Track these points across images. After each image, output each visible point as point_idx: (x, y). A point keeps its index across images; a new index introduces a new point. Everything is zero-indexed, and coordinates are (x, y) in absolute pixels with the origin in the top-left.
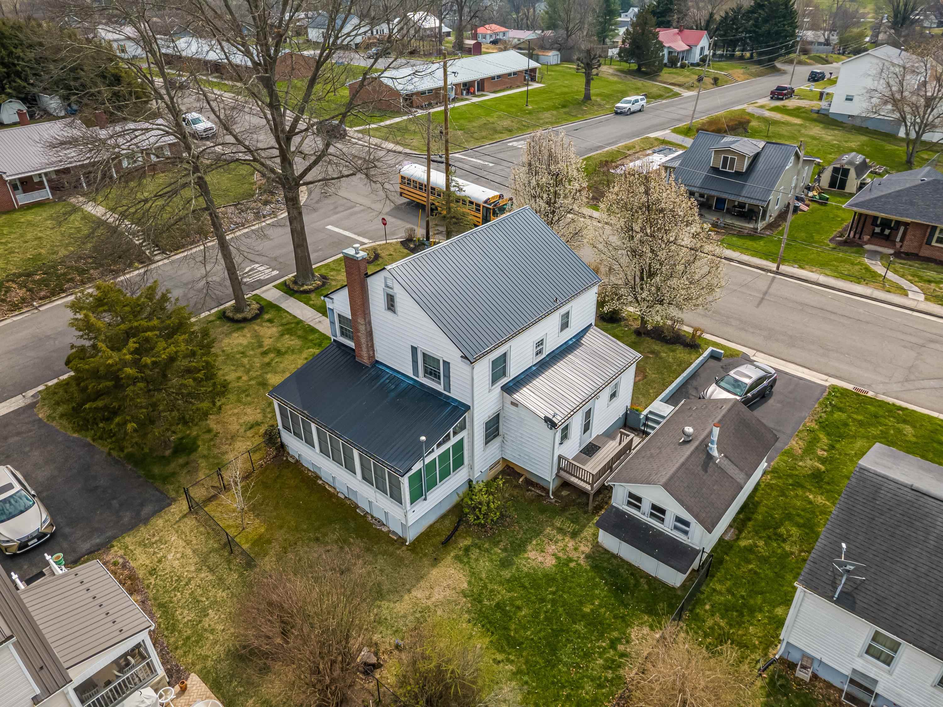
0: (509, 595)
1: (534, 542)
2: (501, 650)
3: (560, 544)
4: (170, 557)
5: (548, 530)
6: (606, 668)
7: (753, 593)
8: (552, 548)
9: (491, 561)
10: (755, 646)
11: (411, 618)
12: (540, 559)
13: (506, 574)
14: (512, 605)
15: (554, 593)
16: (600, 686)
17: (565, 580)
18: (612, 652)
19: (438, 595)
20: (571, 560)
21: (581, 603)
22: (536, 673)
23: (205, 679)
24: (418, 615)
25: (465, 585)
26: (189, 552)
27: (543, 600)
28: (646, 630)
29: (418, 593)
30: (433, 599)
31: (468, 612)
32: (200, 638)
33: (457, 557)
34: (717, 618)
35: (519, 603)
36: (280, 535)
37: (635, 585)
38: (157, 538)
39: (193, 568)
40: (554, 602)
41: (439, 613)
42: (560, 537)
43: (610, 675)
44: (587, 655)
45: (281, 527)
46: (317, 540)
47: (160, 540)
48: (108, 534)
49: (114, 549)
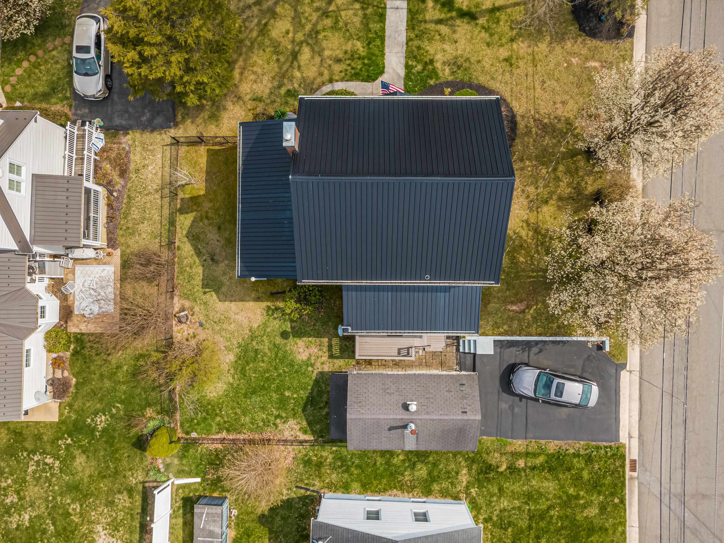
0: (267, 351)
1: (310, 339)
2: (236, 369)
3: (320, 353)
4: (150, 168)
5: (325, 340)
6: (263, 420)
7: (358, 467)
8: (314, 350)
9: (280, 327)
10: (323, 481)
11: (218, 315)
12: (301, 350)
13: (279, 340)
14: (262, 356)
15: (284, 372)
16: (252, 423)
17: (296, 372)
18: (273, 419)
19: (239, 318)
20: (312, 365)
21: (289, 388)
22: (237, 393)
23: (122, 256)
24: (223, 317)
25: (256, 325)
26: (159, 174)
27: (276, 369)
28: (297, 427)
29: (233, 306)
30: (236, 317)
31: (243, 339)
32: (133, 234)
33: (269, 307)
34: (331, 456)
35: (266, 359)
36: (207, 205)
37: (320, 408)
38: (151, 148)
39: (155, 187)
40: (279, 375)
41: (232, 326)
42: (325, 349)
43: (261, 424)
44: (263, 408)
45: (211, 201)
46: (219, 228)
47: (152, 151)
48: (131, 122)
49: (129, 137)
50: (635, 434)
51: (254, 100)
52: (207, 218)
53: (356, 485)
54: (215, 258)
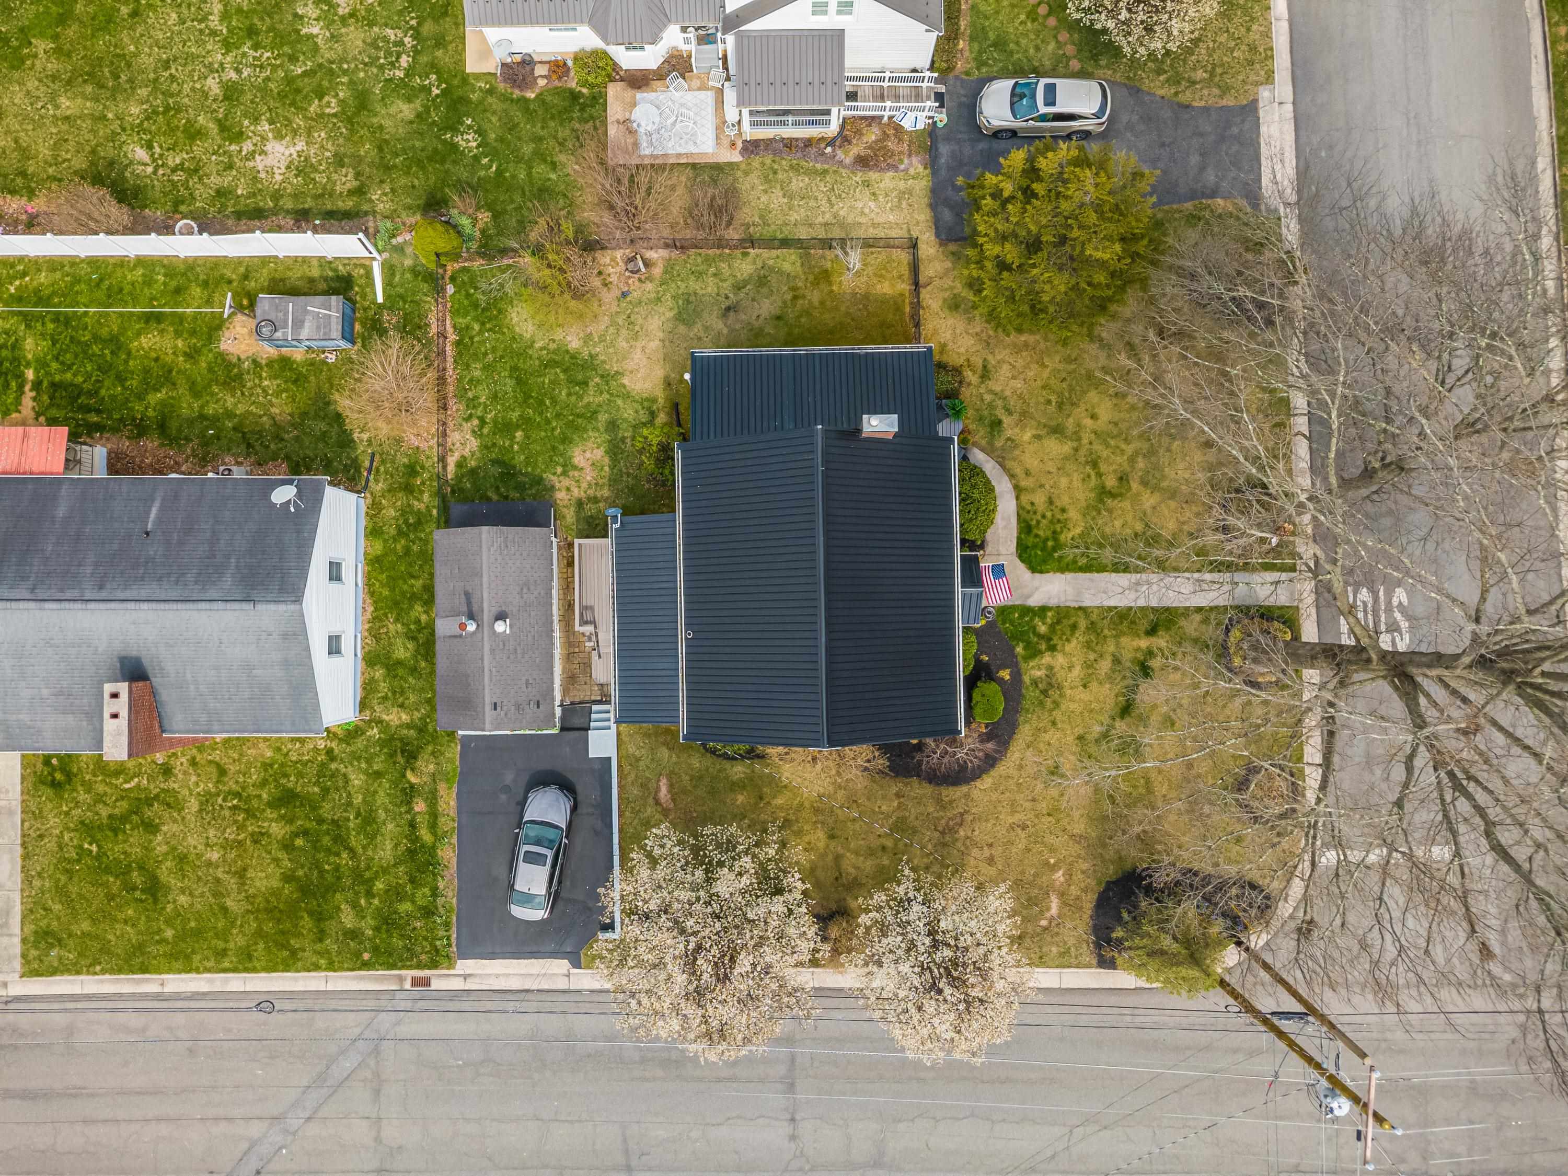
0: (586, 400)
1: (607, 468)
2: (555, 352)
3: (584, 485)
4: (872, 204)
5: (606, 492)
6: (476, 398)
7: (407, 551)
8: (589, 476)
9: (625, 420)
10: (383, 496)
11: (640, 321)
12: (588, 455)
13: (603, 417)
14: (576, 393)
15: (553, 429)
16: (471, 380)
17: (554, 448)
18: (479, 414)
19: (638, 355)
20: (565, 473)
21: (527, 437)
22: (519, 355)
23: (731, 165)
24: (637, 328)
25: (625, 381)
26: (863, 220)
27: (558, 416)
28: (467, 453)
29: (655, 344)
30: (639, 351)
31: (604, 362)
32: (766, 179)
33: (654, 401)
34: (422, 507)
35: (573, 398)
36: (815, 297)
37: (497, 488)
38: (904, 205)
39: (842, 213)
40: (548, 422)
41: (624, 344)
42: (591, 492)
43: (470, 395)
44: (495, 397)
45: (822, 303)
46: (778, 318)
47: (899, 206)
48: (943, 172)
49: (920, 168)
50: (471, 985)
51: (985, 367)
52: (795, 298)
53: (378, 547)
54: (732, 313)
